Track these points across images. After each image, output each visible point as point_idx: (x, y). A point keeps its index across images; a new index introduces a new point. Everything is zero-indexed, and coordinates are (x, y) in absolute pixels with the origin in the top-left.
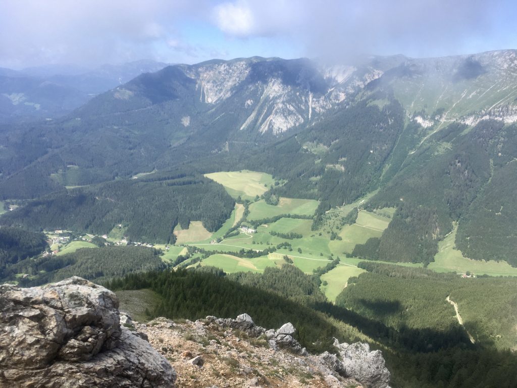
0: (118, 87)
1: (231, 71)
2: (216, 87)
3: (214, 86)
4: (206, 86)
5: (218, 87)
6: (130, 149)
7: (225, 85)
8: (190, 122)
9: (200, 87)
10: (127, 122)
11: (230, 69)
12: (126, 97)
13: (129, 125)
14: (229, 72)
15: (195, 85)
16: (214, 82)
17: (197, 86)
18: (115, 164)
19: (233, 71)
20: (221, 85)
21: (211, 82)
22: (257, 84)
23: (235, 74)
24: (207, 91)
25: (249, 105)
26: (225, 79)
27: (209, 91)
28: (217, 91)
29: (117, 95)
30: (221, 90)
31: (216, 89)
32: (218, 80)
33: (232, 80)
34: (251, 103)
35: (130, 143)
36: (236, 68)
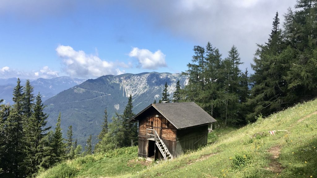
0: (75, 86)
1: (141, 79)
2: (133, 88)
3: (131, 87)
4: (126, 88)
5: (134, 88)
6: (90, 121)
7: (138, 87)
8: (120, 107)
9: (122, 88)
10: (83, 106)
11: (141, 78)
12: (81, 92)
13: (84, 108)
14: (140, 80)
15: (119, 87)
16: (131, 85)
17: (120, 88)
18: (83, 129)
19: (142, 79)
20: (135, 87)
21: (129, 85)
22: (160, 86)
23: (144, 81)
24: (127, 90)
25: (157, 98)
26: (138, 84)
27: (128, 90)
28: (133, 91)
29: (75, 91)
30: (136, 90)
31: (133, 89)
32: (133, 84)
33: (142, 84)
34: (158, 96)
35: (88, 117)
36: (144, 77)
